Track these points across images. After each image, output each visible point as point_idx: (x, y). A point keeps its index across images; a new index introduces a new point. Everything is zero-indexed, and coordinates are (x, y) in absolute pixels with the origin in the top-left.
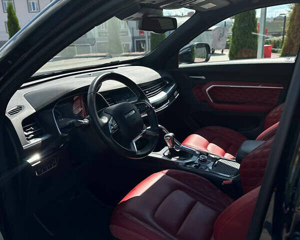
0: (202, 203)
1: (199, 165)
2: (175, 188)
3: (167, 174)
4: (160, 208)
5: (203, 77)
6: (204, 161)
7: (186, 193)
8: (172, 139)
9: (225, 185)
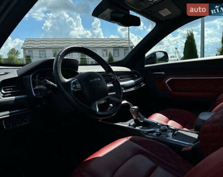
0: (163, 167)
1: (160, 134)
2: (137, 152)
3: (130, 139)
4: (120, 170)
5: (163, 73)
6: (165, 130)
7: (148, 158)
8: (136, 111)
9: (185, 151)
